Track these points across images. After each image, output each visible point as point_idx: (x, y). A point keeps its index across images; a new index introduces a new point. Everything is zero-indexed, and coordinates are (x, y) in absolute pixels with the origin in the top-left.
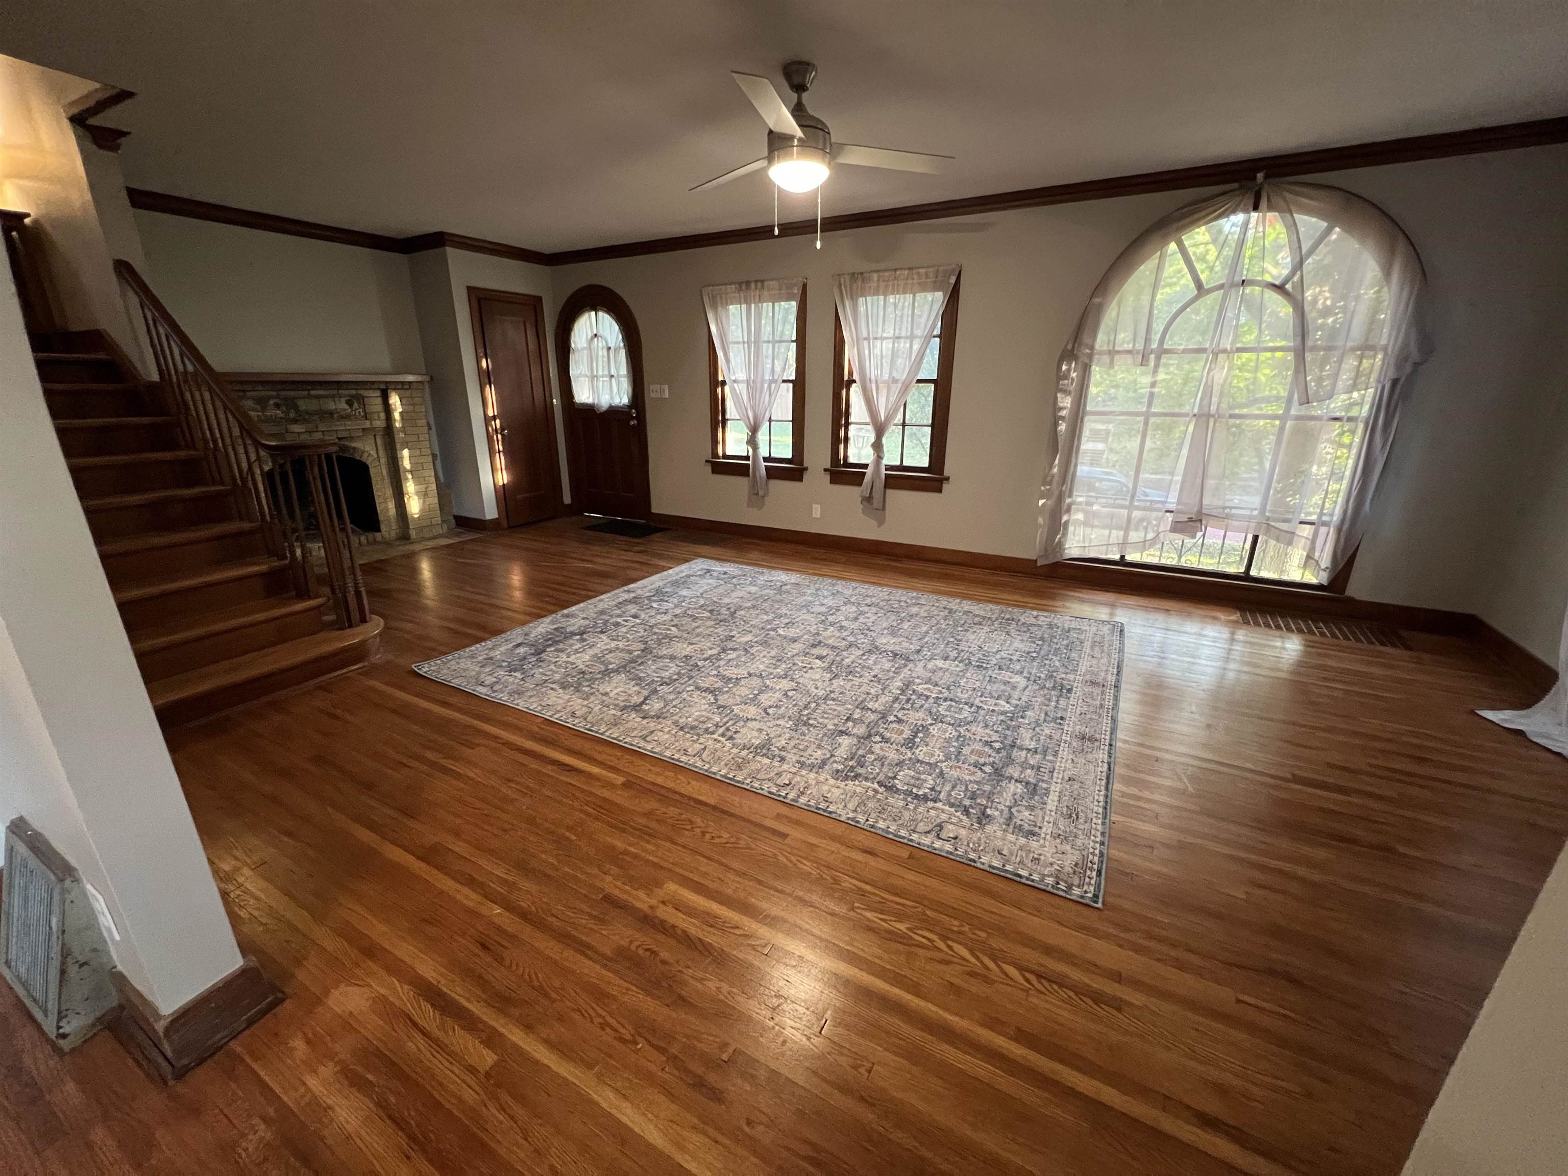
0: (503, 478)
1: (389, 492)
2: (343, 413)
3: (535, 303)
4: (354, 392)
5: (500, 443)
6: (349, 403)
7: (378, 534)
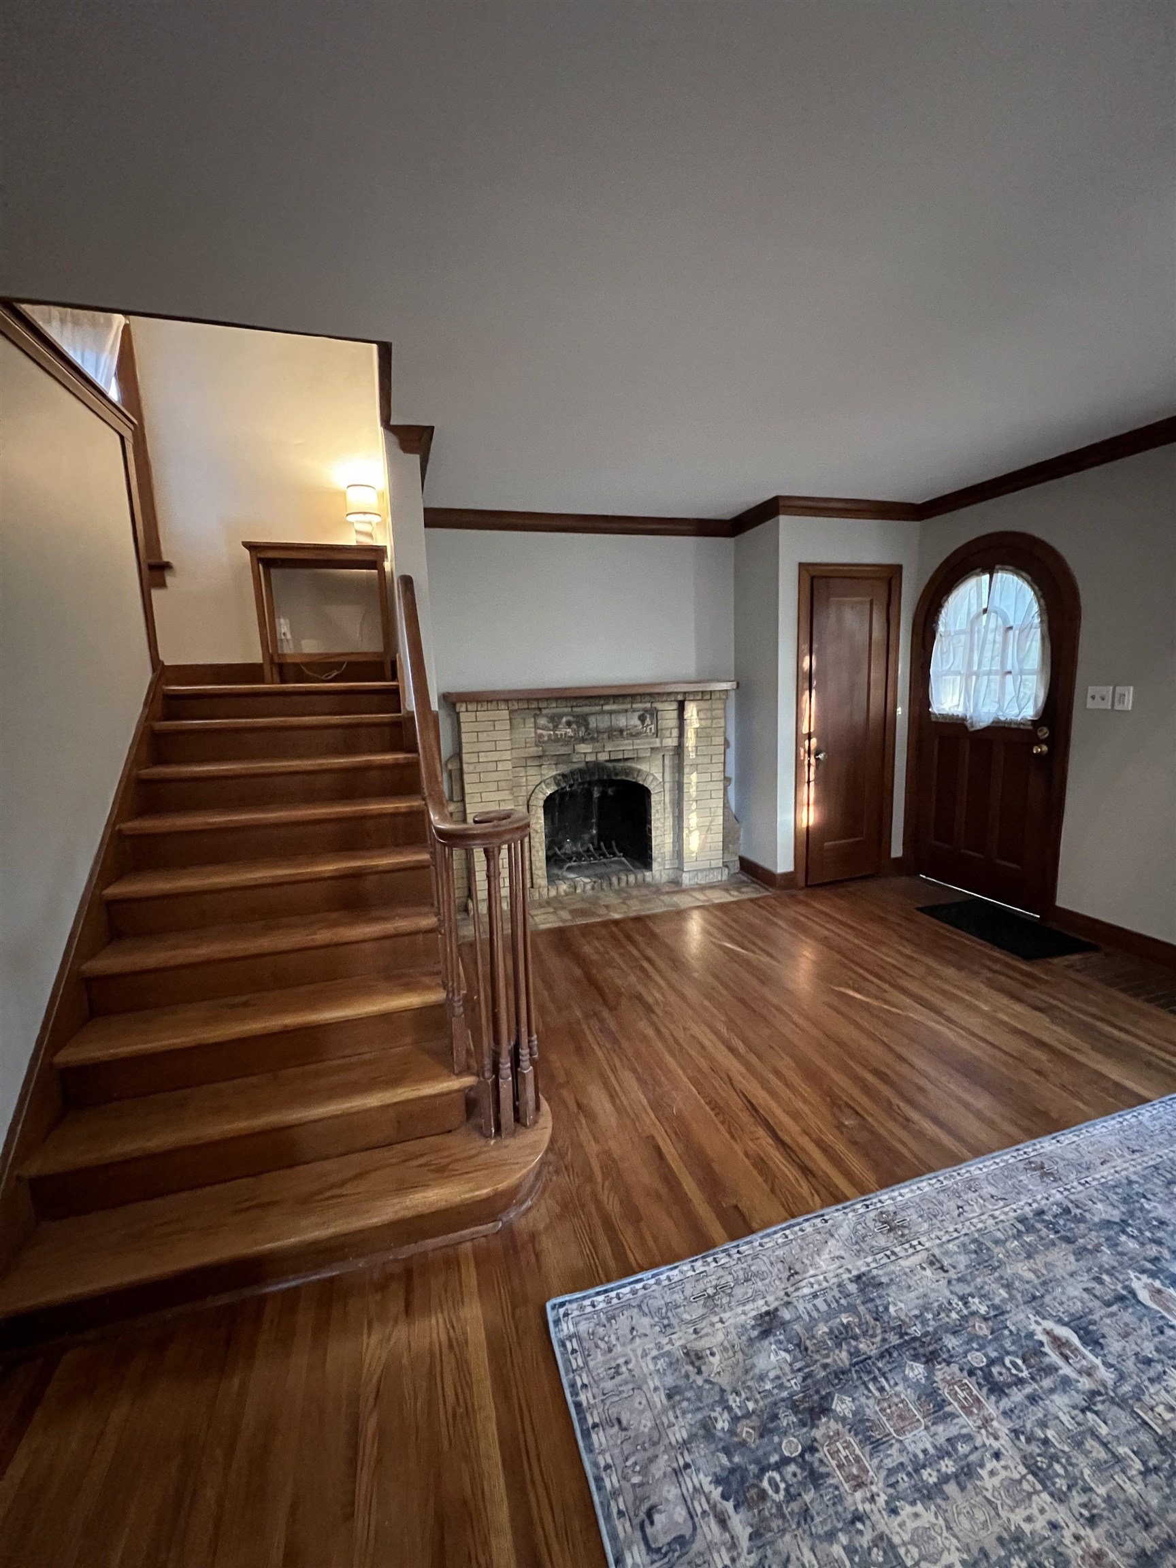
0: (810, 817)
1: (669, 822)
2: (634, 731)
3: (890, 576)
4: (648, 705)
5: (812, 769)
6: (642, 719)
7: (648, 874)
